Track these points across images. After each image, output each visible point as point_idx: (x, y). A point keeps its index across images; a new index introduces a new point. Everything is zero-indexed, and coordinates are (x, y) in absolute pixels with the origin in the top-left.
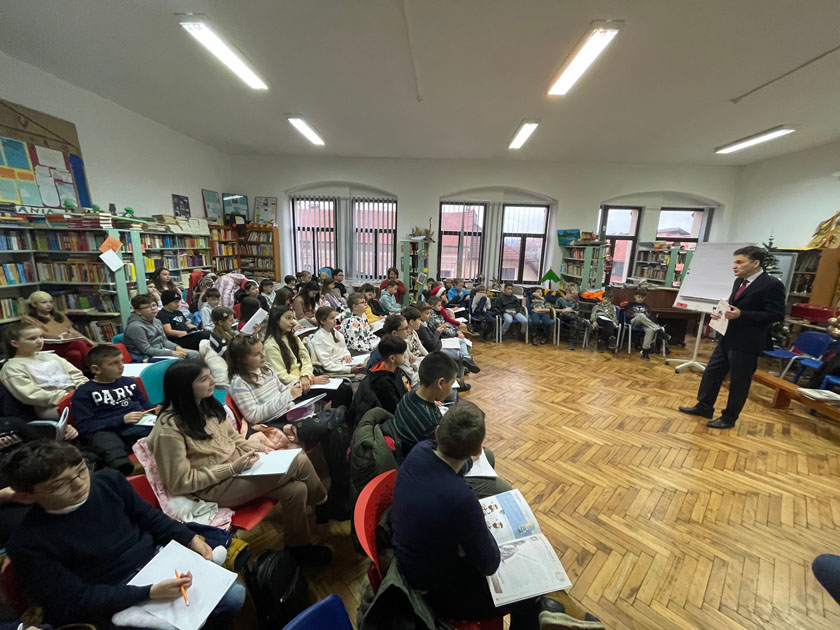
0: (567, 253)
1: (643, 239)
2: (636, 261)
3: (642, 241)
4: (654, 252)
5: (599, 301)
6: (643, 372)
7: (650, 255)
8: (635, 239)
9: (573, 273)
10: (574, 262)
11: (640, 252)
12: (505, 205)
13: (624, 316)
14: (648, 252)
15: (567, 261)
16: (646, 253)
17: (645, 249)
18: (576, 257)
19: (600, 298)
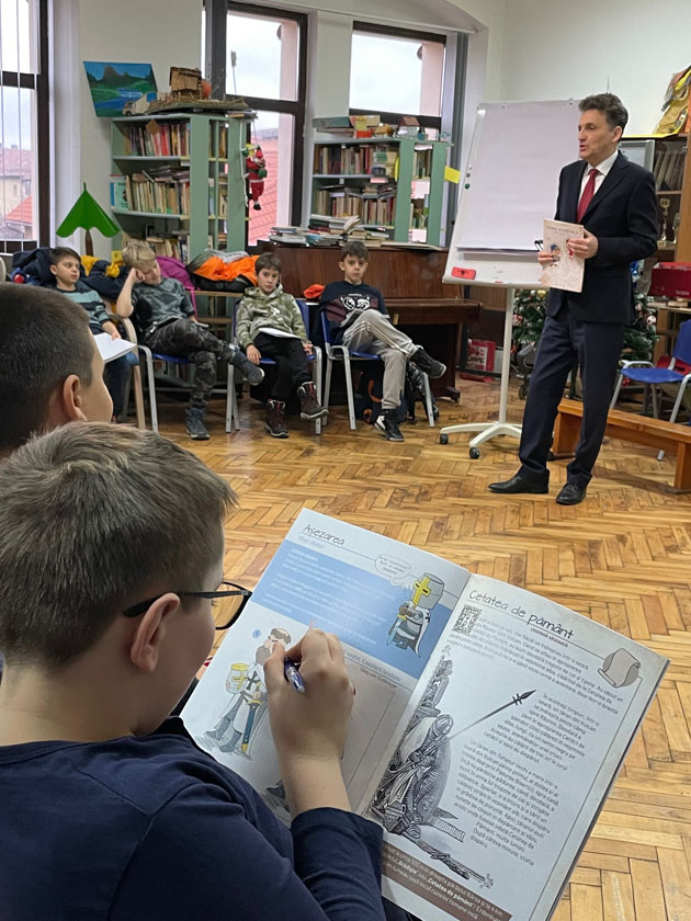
1: (319, 108)
2: (309, 176)
3: (317, 116)
4: (356, 147)
5: (250, 284)
6: (403, 469)
7: (346, 156)
8: (297, 109)
9: (153, 202)
10: (152, 169)
11: (319, 147)
13: (324, 323)
14: (339, 145)
16: (334, 149)
17: (328, 138)
18: (155, 149)
19: (251, 276)
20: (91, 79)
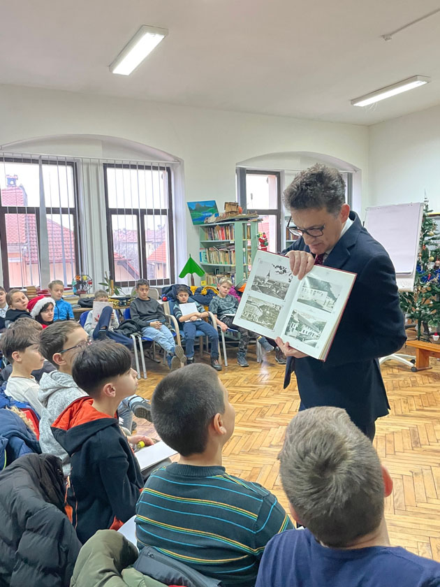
0: (206, 234)
2: (284, 242)
8: (277, 212)
9: (218, 260)
10: (218, 245)
12: (106, 166)
15: (207, 246)
18: (219, 236)
20: (190, 209)
